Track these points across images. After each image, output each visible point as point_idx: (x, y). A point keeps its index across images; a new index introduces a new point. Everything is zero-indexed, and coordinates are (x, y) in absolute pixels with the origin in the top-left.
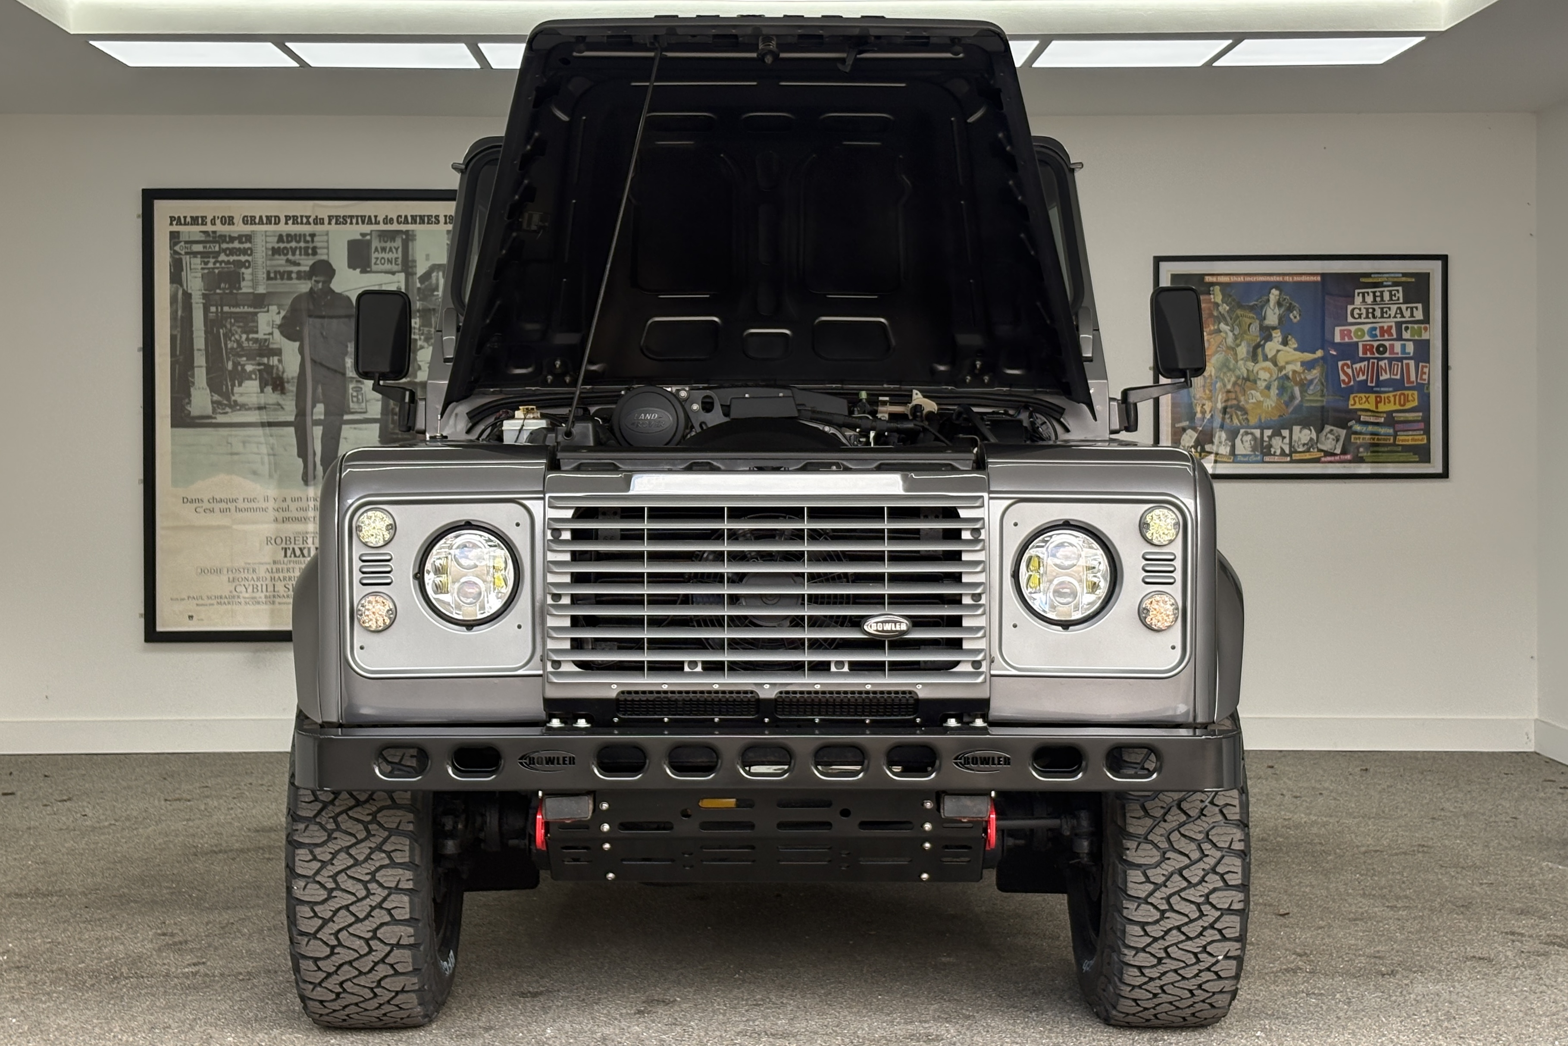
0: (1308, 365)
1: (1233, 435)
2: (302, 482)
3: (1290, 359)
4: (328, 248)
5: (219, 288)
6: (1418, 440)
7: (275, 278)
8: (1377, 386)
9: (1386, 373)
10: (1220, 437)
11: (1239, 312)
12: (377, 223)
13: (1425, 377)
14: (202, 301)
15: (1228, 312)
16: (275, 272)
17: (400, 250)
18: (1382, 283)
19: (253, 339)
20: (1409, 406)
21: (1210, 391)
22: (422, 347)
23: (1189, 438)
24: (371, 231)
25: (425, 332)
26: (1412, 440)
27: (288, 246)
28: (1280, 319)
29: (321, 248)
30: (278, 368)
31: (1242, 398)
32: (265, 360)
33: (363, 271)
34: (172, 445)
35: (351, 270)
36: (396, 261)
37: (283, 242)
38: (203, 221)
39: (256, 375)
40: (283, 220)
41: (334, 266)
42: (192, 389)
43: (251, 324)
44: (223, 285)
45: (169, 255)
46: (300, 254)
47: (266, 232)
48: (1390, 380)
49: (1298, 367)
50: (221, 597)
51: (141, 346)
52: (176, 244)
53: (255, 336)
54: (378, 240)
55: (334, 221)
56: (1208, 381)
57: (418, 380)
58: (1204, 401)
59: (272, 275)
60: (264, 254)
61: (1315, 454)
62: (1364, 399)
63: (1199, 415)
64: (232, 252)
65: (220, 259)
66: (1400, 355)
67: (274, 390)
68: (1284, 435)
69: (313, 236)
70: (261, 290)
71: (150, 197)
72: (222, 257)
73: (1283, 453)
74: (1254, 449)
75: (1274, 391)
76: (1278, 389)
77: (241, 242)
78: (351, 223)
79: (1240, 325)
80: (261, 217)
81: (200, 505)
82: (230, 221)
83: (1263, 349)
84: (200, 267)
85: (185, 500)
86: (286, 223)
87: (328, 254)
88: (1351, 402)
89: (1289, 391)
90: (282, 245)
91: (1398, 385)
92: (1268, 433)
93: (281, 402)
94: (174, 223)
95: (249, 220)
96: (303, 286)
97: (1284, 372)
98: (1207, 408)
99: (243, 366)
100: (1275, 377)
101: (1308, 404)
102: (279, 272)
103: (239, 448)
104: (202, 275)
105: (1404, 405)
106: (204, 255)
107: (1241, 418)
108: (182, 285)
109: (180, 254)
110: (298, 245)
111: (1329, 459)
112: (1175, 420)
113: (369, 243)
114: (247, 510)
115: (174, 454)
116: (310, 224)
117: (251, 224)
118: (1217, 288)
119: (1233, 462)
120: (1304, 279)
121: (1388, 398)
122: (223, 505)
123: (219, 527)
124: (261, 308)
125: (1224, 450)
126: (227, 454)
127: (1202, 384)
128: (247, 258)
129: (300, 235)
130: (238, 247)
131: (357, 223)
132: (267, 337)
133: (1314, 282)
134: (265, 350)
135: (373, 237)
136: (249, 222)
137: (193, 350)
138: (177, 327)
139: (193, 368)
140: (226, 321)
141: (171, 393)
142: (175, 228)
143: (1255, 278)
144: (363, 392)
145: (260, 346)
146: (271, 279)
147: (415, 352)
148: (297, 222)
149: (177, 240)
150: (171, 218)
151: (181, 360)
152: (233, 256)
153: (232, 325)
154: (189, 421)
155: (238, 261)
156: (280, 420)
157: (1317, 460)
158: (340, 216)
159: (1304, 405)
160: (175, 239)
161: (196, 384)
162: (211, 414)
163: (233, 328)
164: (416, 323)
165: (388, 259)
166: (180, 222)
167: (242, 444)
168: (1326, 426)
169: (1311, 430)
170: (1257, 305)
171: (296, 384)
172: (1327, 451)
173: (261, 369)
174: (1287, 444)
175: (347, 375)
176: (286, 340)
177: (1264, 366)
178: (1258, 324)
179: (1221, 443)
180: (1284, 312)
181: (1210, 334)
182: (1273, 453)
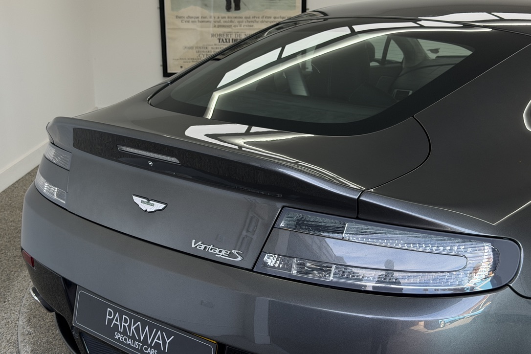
2: (225, 10)
50: (193, 59)
81: (183, 19)
85: (177, 17)
114: (203, 22)
122: (193, 20)
123: (191, 29)
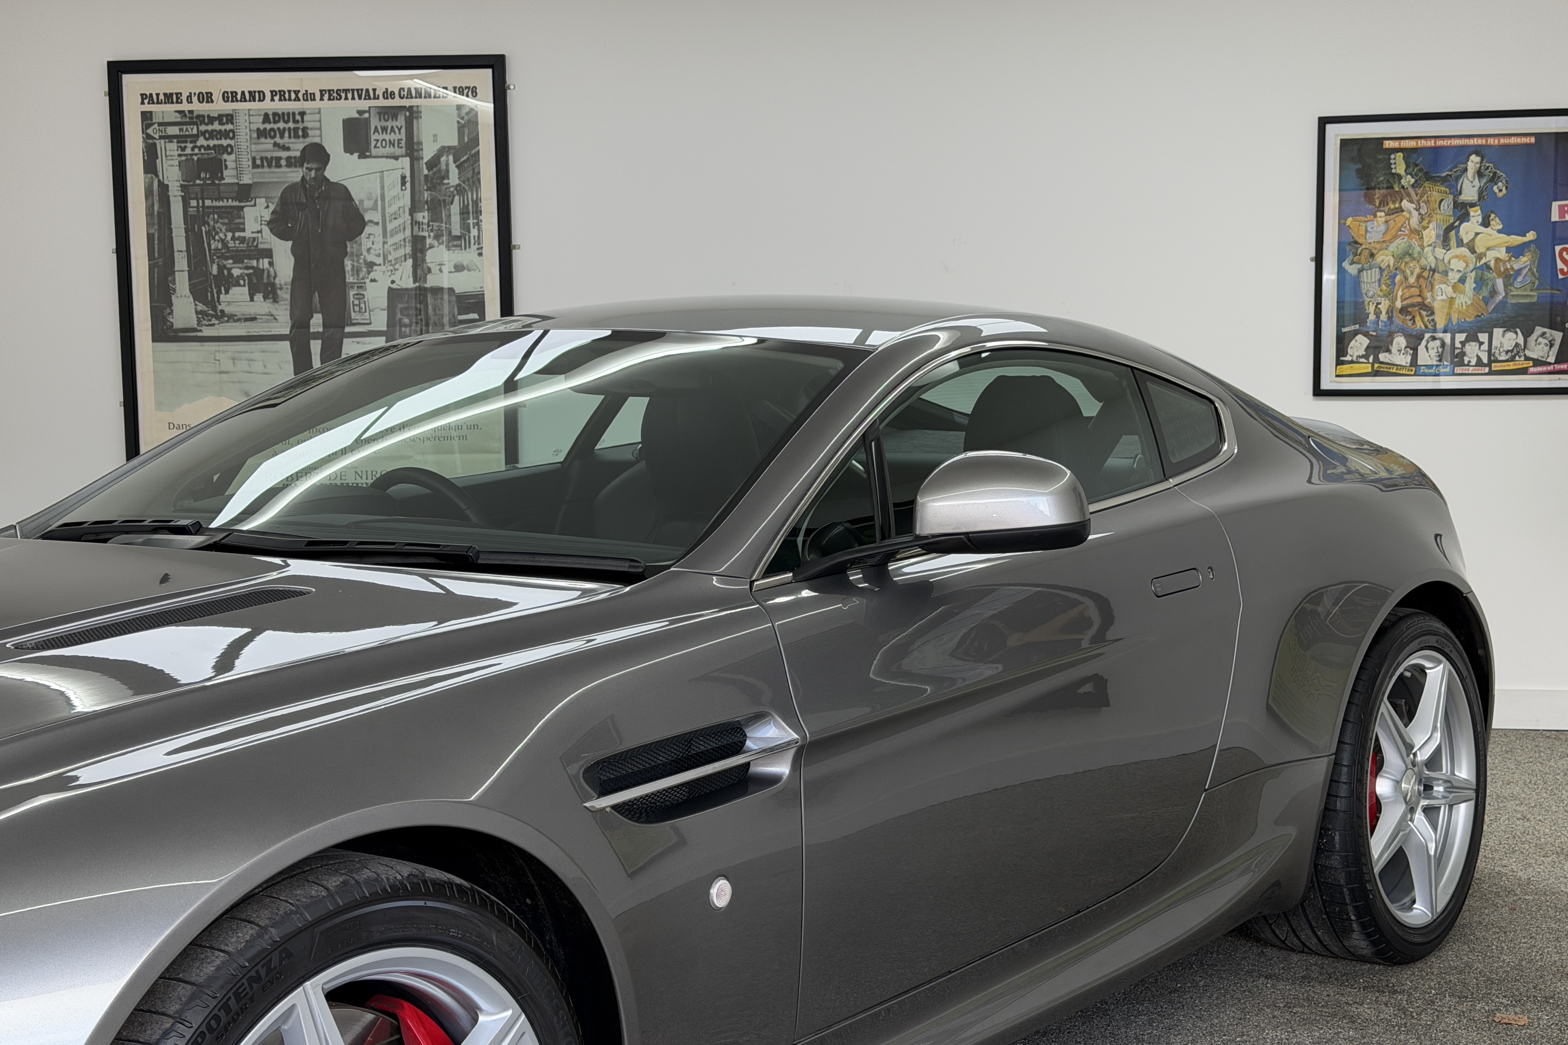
0: (1516, 251)
1: (1414, 342)
3: (1491, 244)
4: (320, 129)
5: (199, 178)
7: (263, 166)
10: (1398, 344)
11: (1427, 184)
12: (376, 98)
14: (180, 193)
15: (1413, 186)
16: (262, 159)
17: (403, 130)
19: (238, 239)
21: (1388, 286)
22: (431, 247)
23: (1359, 345)
24: (370, 107)
25: (435, 228)
27: (275, 126)
28: (1481, 193)
29: (311, 129)
30: (269, 272)
31: (1429, 295)
32: (254, 263)
33: (362, 156)
34: (154, 362)
35: (348, 154)
36: (399, 143)
37: (270, 123)
38: (178, 98)
39: (244, 281)
40: (268, 96)
41: (328, 151)
42: (173, 297)
43: (237, 221)
44: (203, 175)
45: (141, 139)
46: (290, 137)
47: (249, 110)
49: (1502, 254)
51: (114, 247)
52: (148, 126)
53: (242, 234)
54: (377, 116)
55: (326, 96)
56: (1385, 273)
57: (428, 285)
58: (1379, 299)
59: (258, 162)
60: (248, 137)
61: (1520, 363)
63: (1372, 317)
64: (212, 135)
65: (199, 144)
68: (1481, 340)
69: (302, 114)
70: (246, 180)
71: (117, 70)
72: (201, 141)
73: (1479, 363)
74: (1441, 358)
75: (1470, 284)
76: (1475, 282)
77: (220, 124)
78: (346, 98)
79: (1427, 202)
80: (243, 93)
82: (207, 97)
83: (1459, 231)
84: (176, 153)
85: (172, 426)
86: (272, 100)
87: (321, 136)
89: (1490, 284)
90: (268, 126)
92: (1461, 337)
93: (274, 312)
94: (146, 101)
95: (230, 96)
96: (294, 175)
97: (1483, 261)
98: (1383, 308)
99: (229, 270)
100: (1472, 266)
101: (1514, 301)
102: (266, 158)
103: (227, 365)
104: (179, 163)
106: (181, 139)
107: (1426, 319)
108: (157, 176)
109: (154, 138)
110: (287, 126)
111: (1540, 369)
112: (1340, 323)
113: (368, 121)
115: (154, 372)
116: (299, 100)
117: (232, 101)
118: (1400, 155)
119: (1415, 375)
120: (1513, 140)
124: (248, 201)
125: (1404, 360)
126: (215, 372)
127: (1378, 277)
128: (229, 142)
129: (288, 114)
130: (218, 129)
131: (353, 98)
132: (255, 235)
133: (1527, 145)
134: (254, 251)
135: (372, 115)
136: (230, 99)
137: (173, 251)
138: (154, 224)
139: (174, 272)
140: (209, 217)
141: (151, 302)
142: (147, 107)
143: (1449, 142)
144: (366, 299)
145: (248, 246)
146: (257, 167)
147: (423, 251)
148: (285, 97)
149: (149, 122)
150: (142, 95)
151: (161, 263)
152: (213, 139)
153: (216, 222)
154: (171, 334)
155: (218, 145)
156: (273, 333)
157: (1524, 371)
158: (333, 90)
159: (1509, 301)
160: (147, 120)
161: (178, 291)
162: (196, 326)
163: (216, 226)
164: (424, 217)
165: (390, 141)
166: (153, 100)
167: (231, 361)
168: (1537, 328)
169: (1516, 333)
170: (1450, 176)
171: (289, 290)
172: (1538, 360)
173: (250, 273)
174: (1485, 351)
175: (347, 280)
176: (276, 238)
177: (1458, 254)
178: (1451, 200)
179: (1399, 351)
180: (1485, 184)
181: (1389, 215)
182: (1466, 362)
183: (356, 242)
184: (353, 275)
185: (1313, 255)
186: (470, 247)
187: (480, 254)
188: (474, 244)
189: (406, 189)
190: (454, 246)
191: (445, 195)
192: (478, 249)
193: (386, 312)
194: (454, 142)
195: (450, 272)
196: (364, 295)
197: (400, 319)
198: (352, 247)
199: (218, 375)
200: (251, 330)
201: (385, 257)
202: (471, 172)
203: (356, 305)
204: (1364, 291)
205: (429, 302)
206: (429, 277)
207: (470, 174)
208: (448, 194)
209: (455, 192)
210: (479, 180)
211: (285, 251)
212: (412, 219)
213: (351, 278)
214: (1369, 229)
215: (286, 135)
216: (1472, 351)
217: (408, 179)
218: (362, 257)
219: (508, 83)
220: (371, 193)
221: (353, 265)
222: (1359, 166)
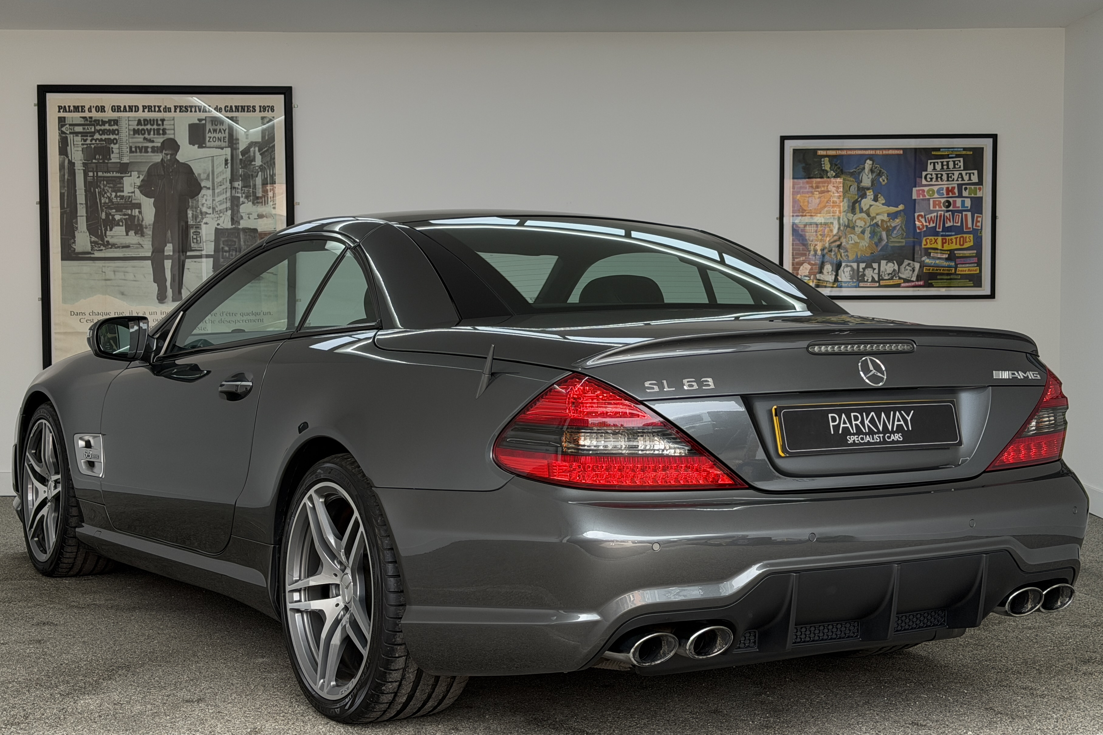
0: (893, 216)
1: (836, 268)
3: (879, 211)
4: (174, 129)
5: (95, 159)
6: (973, 270)
7: (136, 152)
8: (942, 232)
9: (950, 222)
10: (827, 269)
13: (979, 224)
14: (82, 168)
15: (834, 177)
16: (136, 147)
17: (227, 131)
18: (948, 155)
19: (120, 196)
20: (966, 245)
21: (821, 235)
22: (243, 203)
23: (805, 269)
24: (206, 117)
25: (246, 191)
26: (969, 270)
27: (145, 128)
28: (873, 182)
29: (168, 130)
30: (138, 217)
31: (844, 240)
32: (129, 212)
33: (201, 147)
34: (62, 273)
35: (192, 146)
36: (224, 139)
37: (141, 125)
38: (82, 109)
39: (123, 222)
40: (141, 109)
41: (179, 143)
42: (76, 233)
43: (118, 185)
44: (97, 157)
45: (58, 134)
46: (154, 134)
47: (128, 117)
48: (953, 226)
49: (885, 217)
51: (38, 200)
52: (62, 126)
53: (122, 194)
54: (210, 124)
55: (178, 110)
56: (819, 227)
57: (240, 227)
59: (133, 149)
60: (127, 134)
61: (896, 281)
62: (934, 241)
63: (812, 253)
64: (104, 132)
65: (95, 137)
66: (960, 209)
67: (136, 233)
68: (874, 267)
69: (163, 120)
70: (126, 160)
71: (43, 90)
72: (97, 136)
73: (873, 280)
74: (852, 277)
75: (867, 235)
76: (870, 233)
77: (109, 125)
78: (191, 111)
79: (843, 187)
80: (125, 107)
81: (83, 317)
82: (101, 109)
83: (860, 204)
84: (80, 143)
86: (144, 111)
87: (174, 134)
88: (924, 242)
89: (879, 234)
90: (140, 127)
91: (959, 230)
92: (862, 265)
93: (140, 243)
94: (62, 111)
96: (157, 157)
97: (875, 221)
98: (819, 247)
99: (114, 215)
100: (868, 224)
101: (891, 245)
102: (139, 147)
103: (110, 275)
104: (82, 149)
105: (963, 245)
106: (84, 134)
108: (68, 157)
109: (66, 134)
110: (152, 127)
112: (794, 257)
113: (205, 125)
115: (63, 279)
116: (161, 112)
117: (118, 111)
118: (827, 159)
120: (890, 152)
121: (951, 240)
122: (100, 317)
124: (126, 173)
125: (831, 278)
126: (102, 280)
128: (115, 136)
129: (154, 120)
130: (108, 129)
131: (195, 111)
132: (130, 195)
133: (898, 155)
134: (130, 204)
135: (207, 122)
136: (116, 110)
137: (77, 204)
138: (64, 187)
139: (76, 217)
140: (100, 183)
141: (61, 235)
142: (62, 114)
143: (855, 152)
144: (201, 235)
145: (125, 201)
146: (133, 152)
147: (238, 206)
148: (151, 110)
149: (63, 123)
150: (59, 107)
151: (68, 211)
152: (104, 135)
153: (105, 186)
154: (74, 255)
155: (108, 139)
156: (140, 255)
157: (898, 286)
158: (183, 106)
159: (889, 245)
160: (62, 122)
161: (79, 228)
162: (90, 251)
163: (105, 188)
164: (239, 185)
165: (218, 138)
166: (66, 110)
167: (113, 273)
168: (905, 260)
169: (894, 263)
170: (855, 171)
171: (152, 229)
172: (906, 279)
173: (127, 218)
174: (876, 273)
175: (189, 223)
176: (144, 197)
177: (860, 217)
178: (856, 186)
179: (828, 273)
180: (875, 177)
181: (821, 193)
182: (866, 280)
183: (195, 200)
184: (192, 220)
185: (778, 215)
186: (268, 204)
187: (274, 208)
188: (271, 201)
189: (228, 167)
190: (258, 203)
191: (253, 171)
192: (273, 205)
193: (213, 243)
194: (260, 140)
195: (255, 219)
196: (199, 232)
197: (223, 248)
198: (192, 203)
199: (104, 282)
200: (126, 254)
201: (214, 209)
202: (269, 158)
203: (195, 239)
204: (807, 238)
205: (241, 236)
206: (241, 222)
207: (269, 159)
208: (255, 171)
209: (259, 170)
210: (274, 164)
211: (150, 204)
212: (231, 186)
213: (192, 222)
214: (810, 202)
215: (152, 133)
216: (869, 273)
217: (229, 161)
218: (199, 209)
219: (293, 105)
220: (205, 170)
221: (193, 214)
222: (804, 165)
